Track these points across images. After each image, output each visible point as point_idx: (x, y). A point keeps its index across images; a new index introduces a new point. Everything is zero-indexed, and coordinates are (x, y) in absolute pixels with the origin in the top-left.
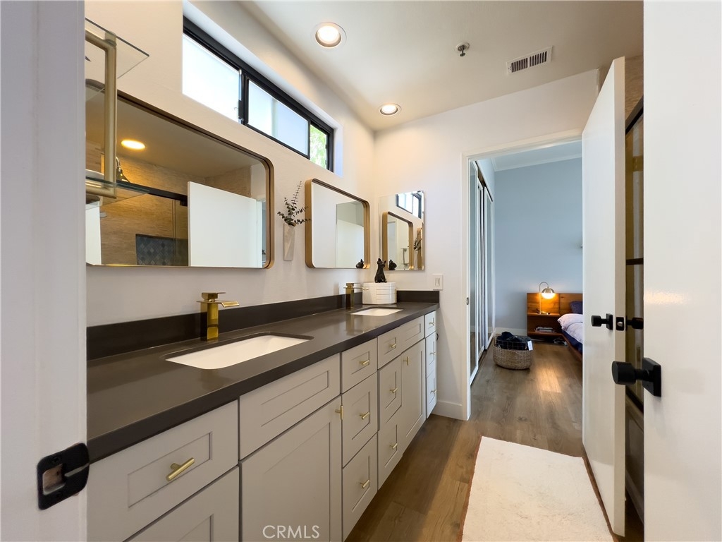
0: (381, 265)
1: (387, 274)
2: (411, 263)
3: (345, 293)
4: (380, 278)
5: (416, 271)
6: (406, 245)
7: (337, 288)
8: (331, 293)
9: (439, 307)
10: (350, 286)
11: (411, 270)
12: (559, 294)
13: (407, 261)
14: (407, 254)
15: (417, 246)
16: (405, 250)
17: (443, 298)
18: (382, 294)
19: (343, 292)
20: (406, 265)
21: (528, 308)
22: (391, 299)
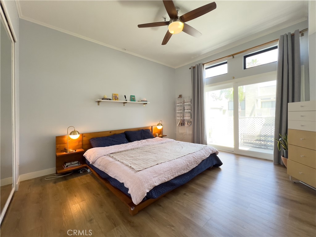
12: (82, 134)
21: (57, 149)
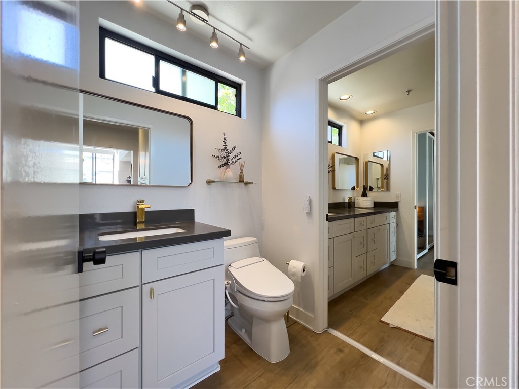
0: (365, 188)
1: (369, 193)
2: (382, 187)
3: (347, 201)
4: (364, 195)
5: (385, 191)
6: (379, 176)
7: (344, 199)
8: (341, 201)
9: (398, 210)
10: (350, 198)
11: (382, 191)
13: (379, 186)
14: (379, 181)
15: (386, 177)
16: (378, 179)
17: (400, 205)
18: (365, 203)
19: (347, 200)
20: (379, 188)
22: (371, 205)
